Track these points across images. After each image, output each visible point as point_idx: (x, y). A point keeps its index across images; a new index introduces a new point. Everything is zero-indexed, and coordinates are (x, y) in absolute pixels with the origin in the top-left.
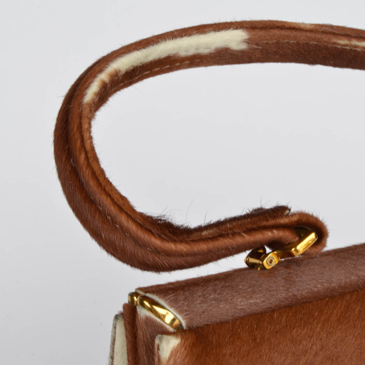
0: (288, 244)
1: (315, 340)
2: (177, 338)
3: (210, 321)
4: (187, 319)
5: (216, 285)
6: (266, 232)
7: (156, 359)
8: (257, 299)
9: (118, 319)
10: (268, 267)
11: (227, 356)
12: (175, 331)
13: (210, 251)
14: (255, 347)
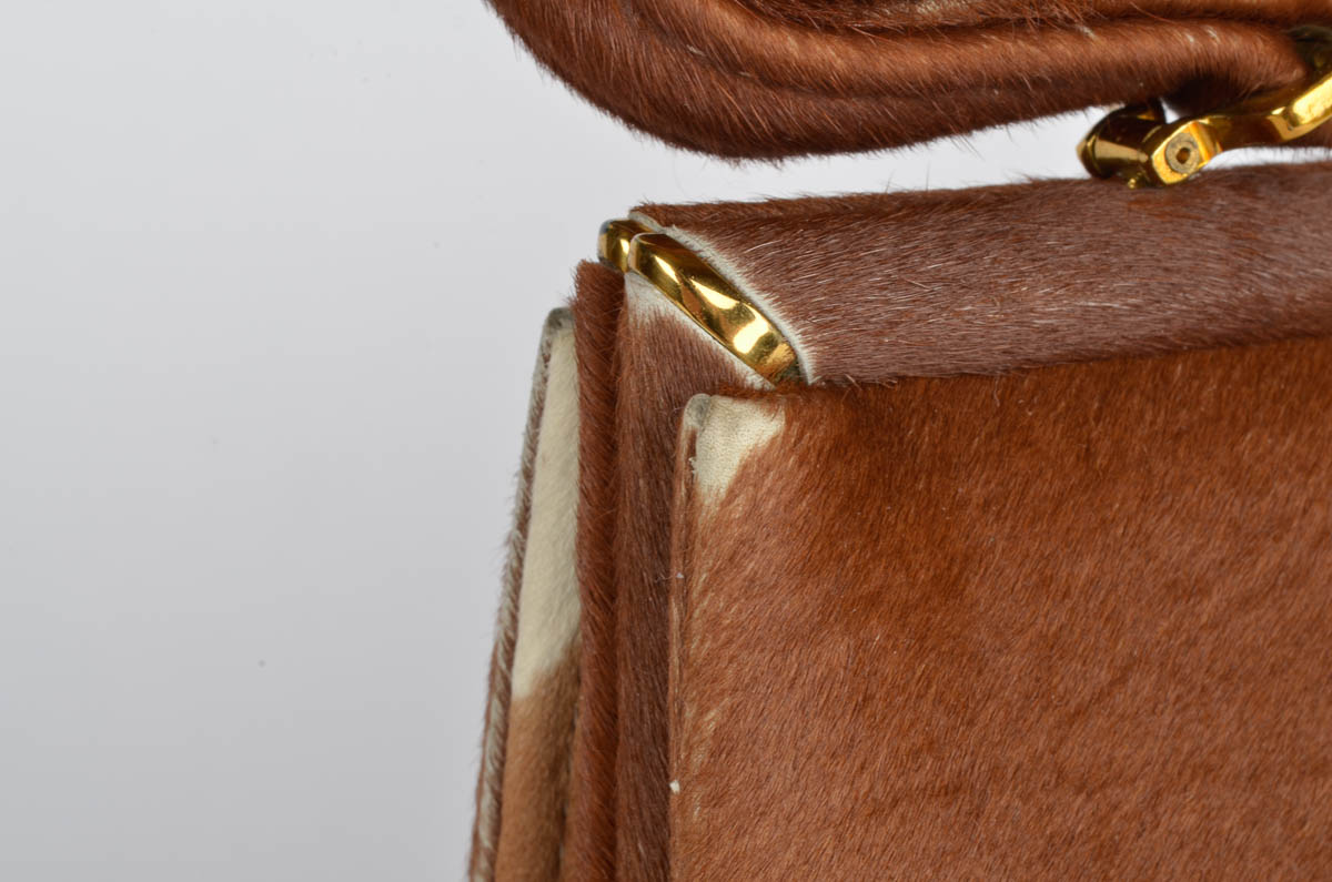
0: (1260, 92)
1: (1324, 486)
2: (770, 411)
3: (916, 362)
4: (824, 342)
5: (950, 225)
6: (1177, 33)
7: (682, 492)
8: (1113, 295)
9: (560, 324)
10: (1167, 176)
11: (971, 511)
12: (769, 386)
13: (940, 86)
14: (1088, 486)
